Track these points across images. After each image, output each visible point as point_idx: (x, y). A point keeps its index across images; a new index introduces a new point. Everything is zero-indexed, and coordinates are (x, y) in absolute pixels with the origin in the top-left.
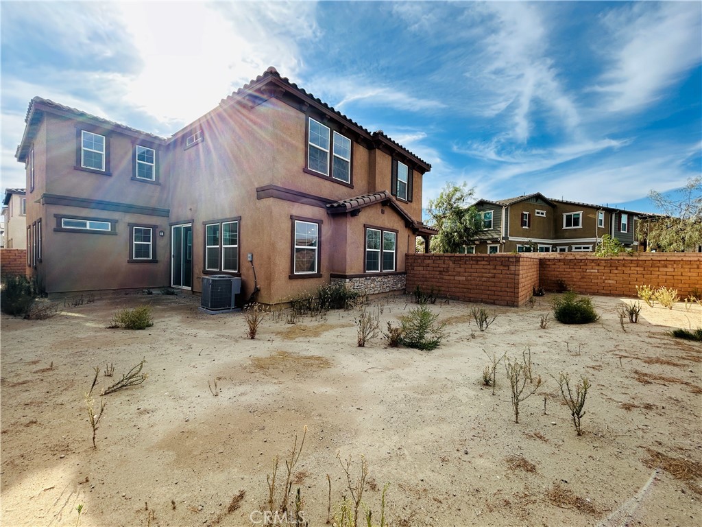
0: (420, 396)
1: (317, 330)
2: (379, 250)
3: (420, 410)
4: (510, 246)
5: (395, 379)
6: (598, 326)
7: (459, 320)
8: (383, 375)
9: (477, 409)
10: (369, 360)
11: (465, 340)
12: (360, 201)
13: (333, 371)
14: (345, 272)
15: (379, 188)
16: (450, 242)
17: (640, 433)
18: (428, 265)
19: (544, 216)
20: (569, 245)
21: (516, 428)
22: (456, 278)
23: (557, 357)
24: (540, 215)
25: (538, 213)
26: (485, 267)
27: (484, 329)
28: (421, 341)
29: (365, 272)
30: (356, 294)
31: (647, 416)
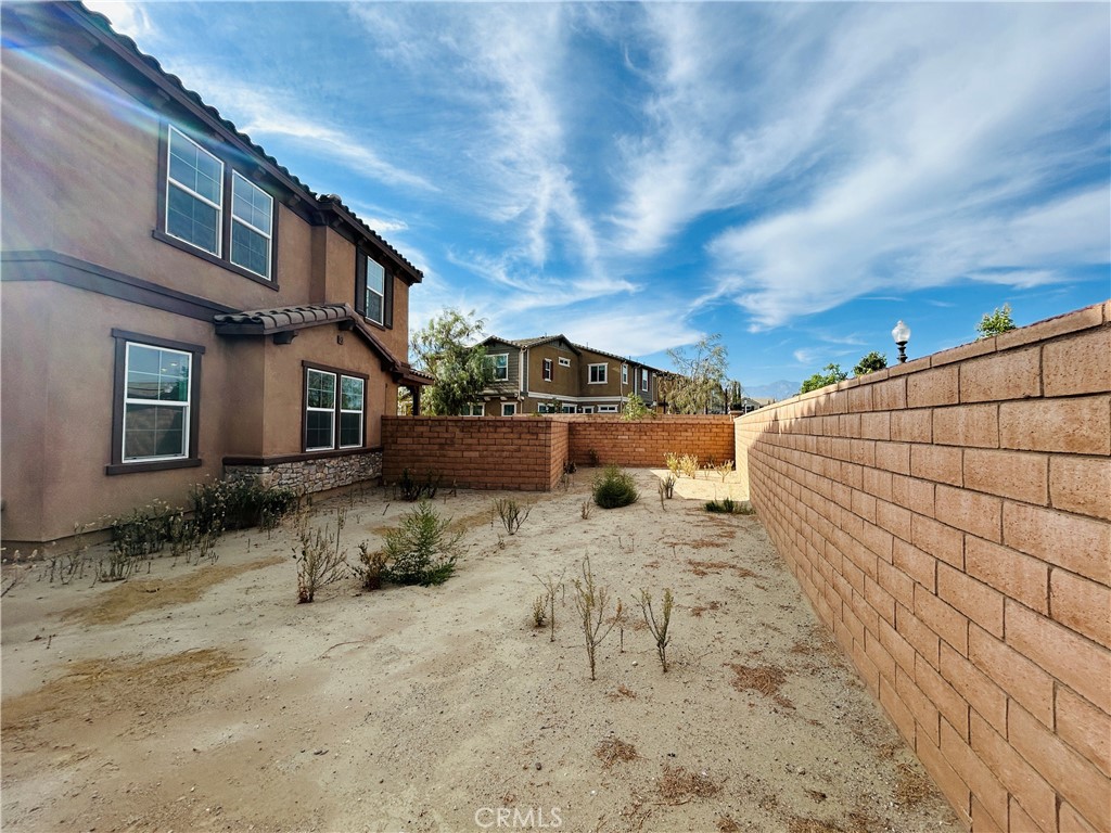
0: (441, 680)
1: (193, 585)
2: (334, 410)
3: (445, 709)
4: (529, 405)
5: (387, 658)
6: (640, 507)
7: (477, 521)
8: (364, 655)
9: (535, 675)
10: (329, 628)
11: (491, 554)
12: (295, 316)
13: (244, 679)
14: (260, 453)
15: (332, 298)
16: (448, 397)
17: (717, 643)
18: (421, 435)
19: (568, 365)
20: (595, 404)
21: (596, 688)
22: (466, 454)
23: (610, 559)
24: (564, 364)
25: (562, 361)
26: (506, 436)
27: (514, 531)
28: (424, 569)
29: (303, 450)
30: (285, 495)
31: (717, 619)
